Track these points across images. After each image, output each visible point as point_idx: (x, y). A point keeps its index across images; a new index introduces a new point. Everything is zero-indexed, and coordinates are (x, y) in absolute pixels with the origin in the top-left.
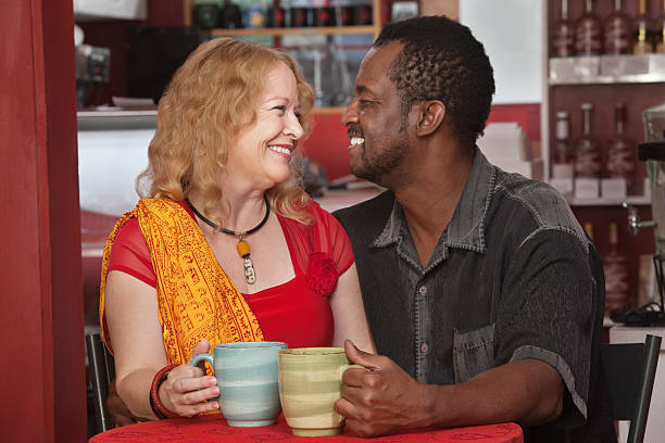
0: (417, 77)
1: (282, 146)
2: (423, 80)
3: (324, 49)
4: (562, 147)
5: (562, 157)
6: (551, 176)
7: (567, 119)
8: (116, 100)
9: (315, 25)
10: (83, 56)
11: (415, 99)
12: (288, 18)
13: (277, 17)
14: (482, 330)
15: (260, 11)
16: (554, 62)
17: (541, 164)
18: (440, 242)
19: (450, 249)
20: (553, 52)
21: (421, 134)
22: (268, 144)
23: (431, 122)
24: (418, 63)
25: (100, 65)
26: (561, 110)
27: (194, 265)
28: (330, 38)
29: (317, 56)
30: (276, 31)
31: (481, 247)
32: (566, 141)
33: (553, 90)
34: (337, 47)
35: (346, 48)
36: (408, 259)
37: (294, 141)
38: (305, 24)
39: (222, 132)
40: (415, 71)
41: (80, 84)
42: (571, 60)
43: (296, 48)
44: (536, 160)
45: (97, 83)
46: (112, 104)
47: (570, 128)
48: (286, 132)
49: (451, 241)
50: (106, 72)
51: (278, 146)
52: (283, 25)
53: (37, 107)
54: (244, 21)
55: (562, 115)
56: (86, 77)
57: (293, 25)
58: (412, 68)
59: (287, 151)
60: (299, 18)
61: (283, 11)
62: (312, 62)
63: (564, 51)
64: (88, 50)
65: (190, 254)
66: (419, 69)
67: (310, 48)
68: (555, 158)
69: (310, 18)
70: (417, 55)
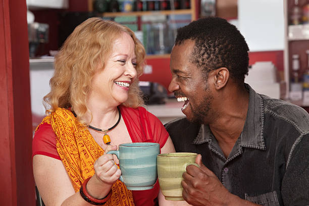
0: (208, 58)
1: (124, 82)
2: (212, 59)
3: (165, 23)
4: (296, 75)
5: (296, 79)
6: (290, 90)
7: (299, 59)
8: (52, 53)
9: (160, 9)
10: (34, 29)
11: (210, 70)
12: (145, 6)
13: (139, 6)
14: (267, 194)
15: (129, 3)
16: (292, 28)
17: (285, 84)
18: (237, 144)
19: (243, 148)
20: (290, 22)
21: (218, 88)
22: (115, 81)
23: (222, 80)
24: (206, 50)
25: (43, 34)
26: (296, 54)
27: (85, 148)
28: (168, 17)
29: (161, 27)
30: (139, 14)
31: (262, 147)
32: (298, 71)
33: (291, 43)
34: (172, 22)
35: (177, 22)
36: (217, 152)
37: (131, 79)
38: (154, 9)
39: (86, 74)
40: (206, 55)
41: (31, 44)
42: (300, 27)
43: (149, 23)
44: (282, 82)
45: (41, 43)
46: (49, 55)
47: (300, 64)
48: (126, 73)
49: (244, 144)
50: (47, 37)
51: (121, 82)
52: (142, 10)
53: (7, 59)
54: (121, 8)
55: (296, 56)
56: (36, 40)
57: (148, 10)
58: (203, 54)
59: (127, 85)
60: (151, 6)
61: (142, 3)
62: (158, 30)
63: (296, 22)
64: (36, 26)
65: (82, 142)
66: (208, 54)
67: (157, 22)
68: (292, 80)
69: (157, 6)
70: (204, 46)
